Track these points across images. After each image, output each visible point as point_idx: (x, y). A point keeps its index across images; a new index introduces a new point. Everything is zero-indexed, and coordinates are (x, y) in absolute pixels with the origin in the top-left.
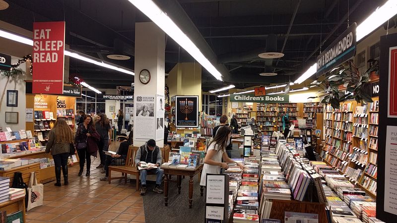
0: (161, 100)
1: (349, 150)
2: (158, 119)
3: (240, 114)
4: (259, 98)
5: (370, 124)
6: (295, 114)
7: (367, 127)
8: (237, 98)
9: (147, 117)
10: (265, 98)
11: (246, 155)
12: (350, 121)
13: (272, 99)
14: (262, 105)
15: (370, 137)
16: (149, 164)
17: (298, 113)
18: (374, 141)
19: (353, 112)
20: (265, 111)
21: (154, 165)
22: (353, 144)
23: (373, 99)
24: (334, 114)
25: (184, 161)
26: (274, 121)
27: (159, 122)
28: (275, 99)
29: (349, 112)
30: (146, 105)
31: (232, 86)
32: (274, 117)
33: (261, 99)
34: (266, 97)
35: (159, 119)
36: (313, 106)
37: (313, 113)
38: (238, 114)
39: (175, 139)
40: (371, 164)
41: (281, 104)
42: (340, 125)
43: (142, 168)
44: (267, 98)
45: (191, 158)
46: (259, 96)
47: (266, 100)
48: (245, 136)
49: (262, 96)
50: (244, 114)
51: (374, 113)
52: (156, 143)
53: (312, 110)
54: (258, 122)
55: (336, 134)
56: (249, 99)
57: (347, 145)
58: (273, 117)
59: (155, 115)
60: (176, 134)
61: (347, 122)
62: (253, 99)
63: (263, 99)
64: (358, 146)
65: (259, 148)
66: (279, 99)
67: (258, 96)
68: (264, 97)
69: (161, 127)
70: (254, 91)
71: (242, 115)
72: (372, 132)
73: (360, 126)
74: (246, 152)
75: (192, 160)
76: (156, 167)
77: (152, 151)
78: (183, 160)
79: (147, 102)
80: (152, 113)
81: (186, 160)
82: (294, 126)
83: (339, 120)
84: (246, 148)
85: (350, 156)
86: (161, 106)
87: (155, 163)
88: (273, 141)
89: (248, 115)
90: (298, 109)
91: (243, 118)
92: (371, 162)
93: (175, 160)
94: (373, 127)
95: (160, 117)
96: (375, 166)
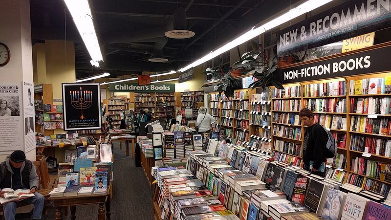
0: (29, 91)
1: (245, 138)
2: (26, 119)
3: (112, 106)
4: (143, 87)
5: (273, 112)
6: (173, 104)
7: (270, 114)
8: (118, 87)
9: (7, 116)
10: (150, 88)
11: (156, 158)
12: (245, 108)
13: (157, 88)
14: (140, 95)
15: (274, 124)
16: (19, 191)
17: (176, 102)
18: (278, 128)
19: (250, 101)
20: (143, 102)
21: (28, 191)
22: (250, 133)
23: (284, 86)
24: (222, 103)
25: (86, 181)
26: (153, 112)
27: (29, 124)
28: (161, 88)
29: (243, 100)
30: (4, 99)
31: (106, 74)
32: (153, 107)
33: (145, 88)
34: (151, 86)
35: (29, 120)
36: (190, 95)
37: (191, 102)
38: (110, 106)
39: (43, 143)
40: (276, 151)
41: (159, 93)
42: (231, 113)
43: (7, 201)
44: (152, 88)
45: (97, 176)
46: (144, 85)
47: (151, 89)
48: (154, 133)
49: (147, 85)
50: (117, 106)
51: (279, 100)
52: (26, 154)
53: (190, 99)
54: (136, 114)
55: (225, 122)
56: (132, 89)
57: (241, 134)
58: (151, 107)
59: (21, 113)
60: (43, 136)
61: (241, 110)
62: (137, 89)
63: (148, 89)
64: (257, 134)
65: (172, 147)
66: (165, 88)
67: (142, 85)
68: (149, 85)
69: (31, 130)
70: (137, 78)
71: (115, 107)
72: (276, 119)
73: (260, 114)
74: (156, 153)
75: (100, 179)
76: (32, 195)
77: (20, 169)
78: (83, 179)
79: (7, 94)
80: (16, 110)
81: (89, 179)
82: (182, 116)
83: (229, 108)
84: (155, 149)
85: (247, 143)
86: (30, 100)
87: (28, 187)
88: (188, 137)
89: (125, 107)
90: (175, 99)
91: (116, 110)
92: (277, 149)
93: (71, 183)
94: (277, 115)
95: (28, 117)
96: (282, 153)
